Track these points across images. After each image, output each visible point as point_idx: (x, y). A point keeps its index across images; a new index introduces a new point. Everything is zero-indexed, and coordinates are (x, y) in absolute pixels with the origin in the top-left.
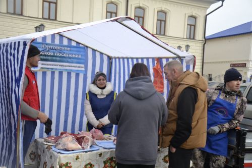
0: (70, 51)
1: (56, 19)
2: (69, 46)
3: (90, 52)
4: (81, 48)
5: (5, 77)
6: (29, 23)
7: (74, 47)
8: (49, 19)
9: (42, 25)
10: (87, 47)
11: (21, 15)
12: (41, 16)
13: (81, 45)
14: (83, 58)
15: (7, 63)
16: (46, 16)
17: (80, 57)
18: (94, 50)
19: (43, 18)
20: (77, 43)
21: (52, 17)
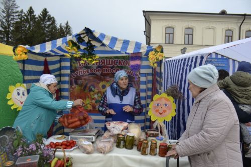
0: (217, 61)
1: (192, 44)
2: (217, 58)
3: (231, 62)
4: (225, 59)
5: (178, 80)
6: (177, 48)
7: (220, 59)
8: (188, 44)
9: (185, 48)
10: (229, 58)
11: (173, 43)
12: (183, 43)
13: (224, 57)
14: (226, 66)
15: (183, 71)
16: (187, 42)
17: (224, 65)
18: (234, 60)
19: (185, 44)
20: (222, 56)
21: (190, 43)
